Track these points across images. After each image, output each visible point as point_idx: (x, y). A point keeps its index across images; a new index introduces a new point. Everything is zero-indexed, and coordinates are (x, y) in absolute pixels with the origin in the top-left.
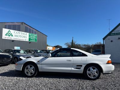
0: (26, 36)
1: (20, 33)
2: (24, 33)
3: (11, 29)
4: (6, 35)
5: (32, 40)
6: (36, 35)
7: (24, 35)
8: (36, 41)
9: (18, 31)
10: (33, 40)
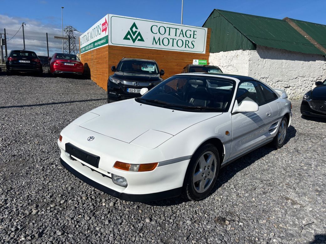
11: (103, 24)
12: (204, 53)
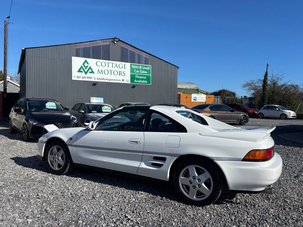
0: (122, 70)
1: (110, 65)
2: (118, 63)
3: (89, 57)
4: (79, 71)
5: (139, 79)
6: (149, 67)
7: (119, 70)
8: (149, 82)
9: (106, 61)
10: (142, 79)
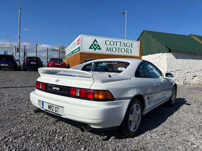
11: (78, 41)
12: (139, 56)
